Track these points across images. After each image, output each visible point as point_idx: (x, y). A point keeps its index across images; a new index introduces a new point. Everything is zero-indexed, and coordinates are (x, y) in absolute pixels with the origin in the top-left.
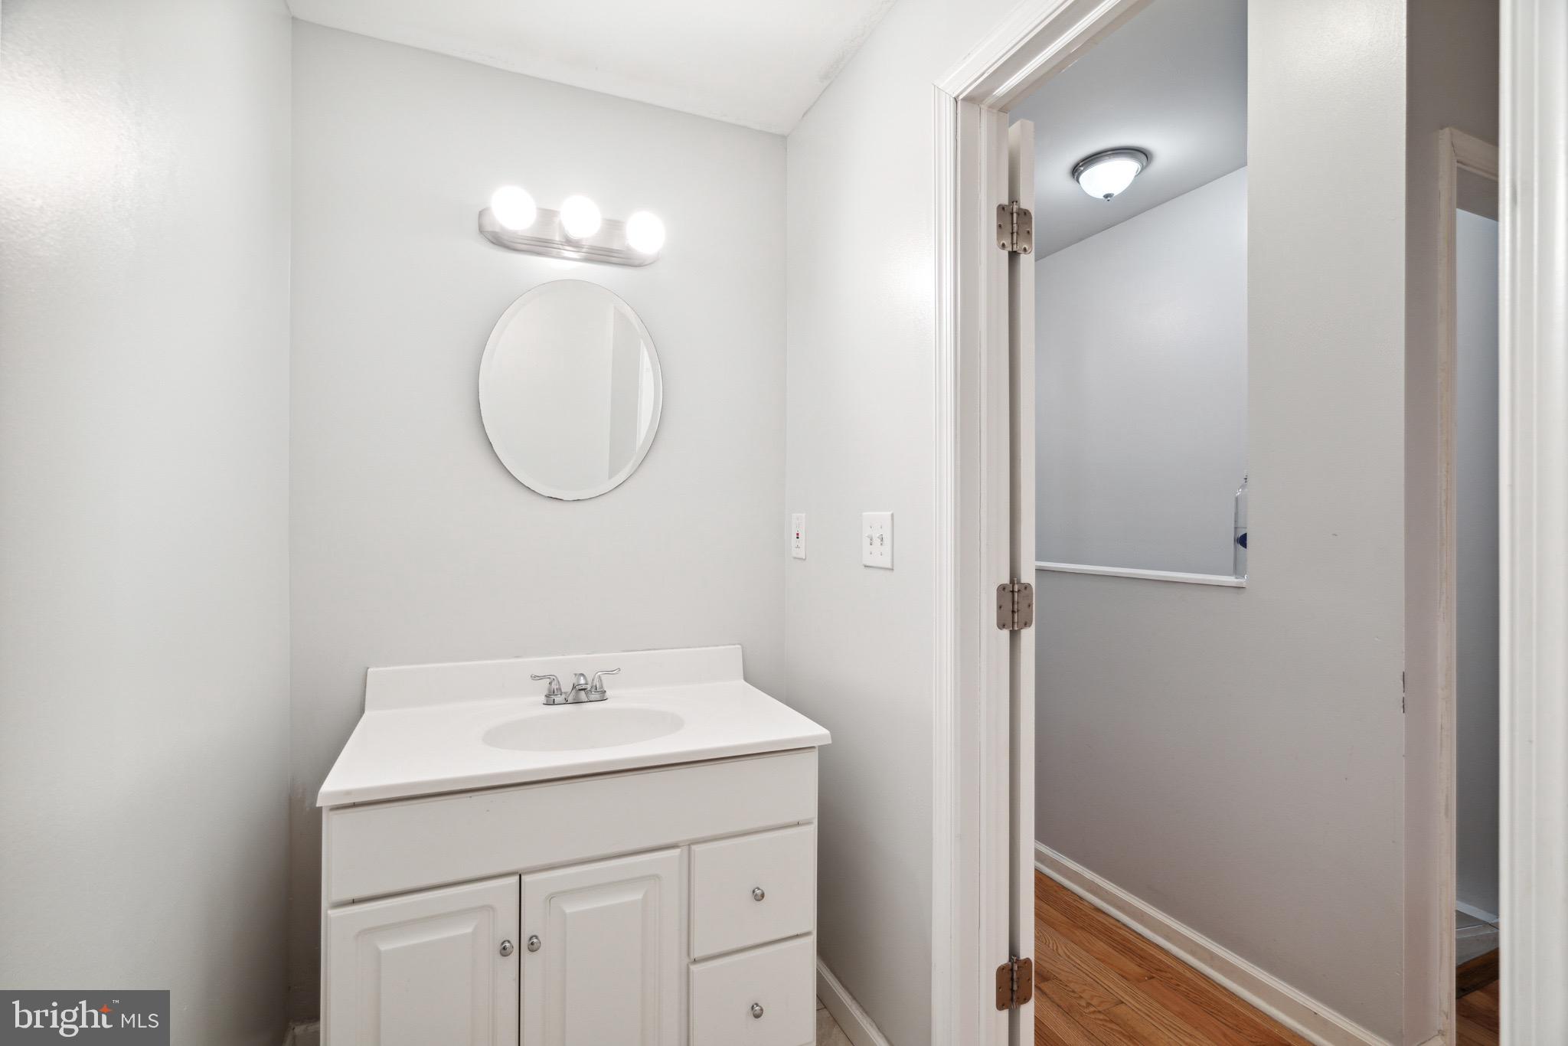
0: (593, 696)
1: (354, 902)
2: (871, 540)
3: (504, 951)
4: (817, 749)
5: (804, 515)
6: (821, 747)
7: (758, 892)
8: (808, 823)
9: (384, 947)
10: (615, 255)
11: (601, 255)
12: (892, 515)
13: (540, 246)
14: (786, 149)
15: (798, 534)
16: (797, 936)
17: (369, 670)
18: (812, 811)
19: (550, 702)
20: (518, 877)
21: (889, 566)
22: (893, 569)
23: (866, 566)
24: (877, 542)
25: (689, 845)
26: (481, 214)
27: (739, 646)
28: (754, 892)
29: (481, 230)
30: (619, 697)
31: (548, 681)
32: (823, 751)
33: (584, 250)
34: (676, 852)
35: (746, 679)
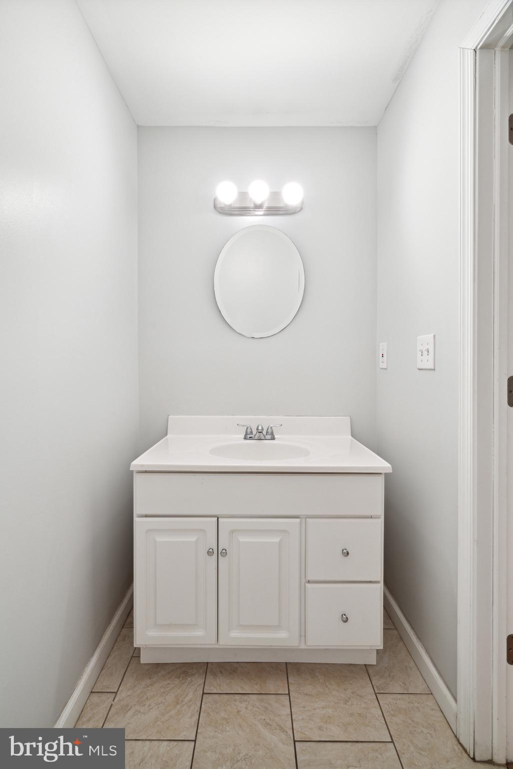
0: (268, 437)
1: (146, 516)
2: (422, 352)
3: (210, 553)
4: (384, 474)
5: (386, 343)
6: (386, 474)
7: (345, 551)
8: (378, 517)
9: (158, 539)
10: (281, 210)
11: (274, 211)
12: (434, 336)
13: (243, 211)
14: (376, 134)
15: (383, 355)
16: (371, 582)
17: (169, 416)
18: (380, 511)
19: (245, 438)
20: (217, 518)
21: (433, 368)
22: (434, 370)
23: (419, 369)
24: (425, 353)
25: (306, 518)
26: (215, 199)
27: (349, 417)
28: (343, 550)
29: (215, 207)
30: (281, 438)
31: (246, 428)
32: (388, 477)
33: (263, 210)
34: (298, 520)
35: (352, 436)
